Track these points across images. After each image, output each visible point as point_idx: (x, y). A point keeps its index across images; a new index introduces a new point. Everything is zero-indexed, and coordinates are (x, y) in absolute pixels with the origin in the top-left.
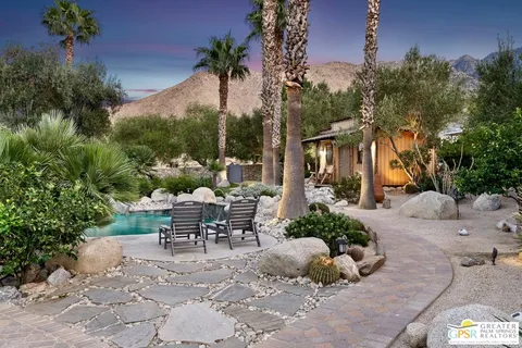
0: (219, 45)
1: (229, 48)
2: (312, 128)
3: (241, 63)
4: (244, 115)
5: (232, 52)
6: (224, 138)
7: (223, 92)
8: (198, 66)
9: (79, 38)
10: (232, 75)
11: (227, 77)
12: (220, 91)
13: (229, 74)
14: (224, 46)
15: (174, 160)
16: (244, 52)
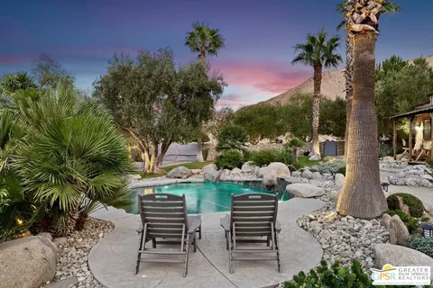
0: (313, 40)
1: (322, 40)
2: (405, 103)
3: (334, 53)
4: (338, 99)
5: (325, 44)
6: (317, 118)
7: (317, 80)
8: (296, 60)
9: (211, 51)
10: (326, 65)
11: (321, 66)
12: (315, 79)
13: (323, 64)
14: (318, 39)
15: (279, 138)
16: (337, 42)
